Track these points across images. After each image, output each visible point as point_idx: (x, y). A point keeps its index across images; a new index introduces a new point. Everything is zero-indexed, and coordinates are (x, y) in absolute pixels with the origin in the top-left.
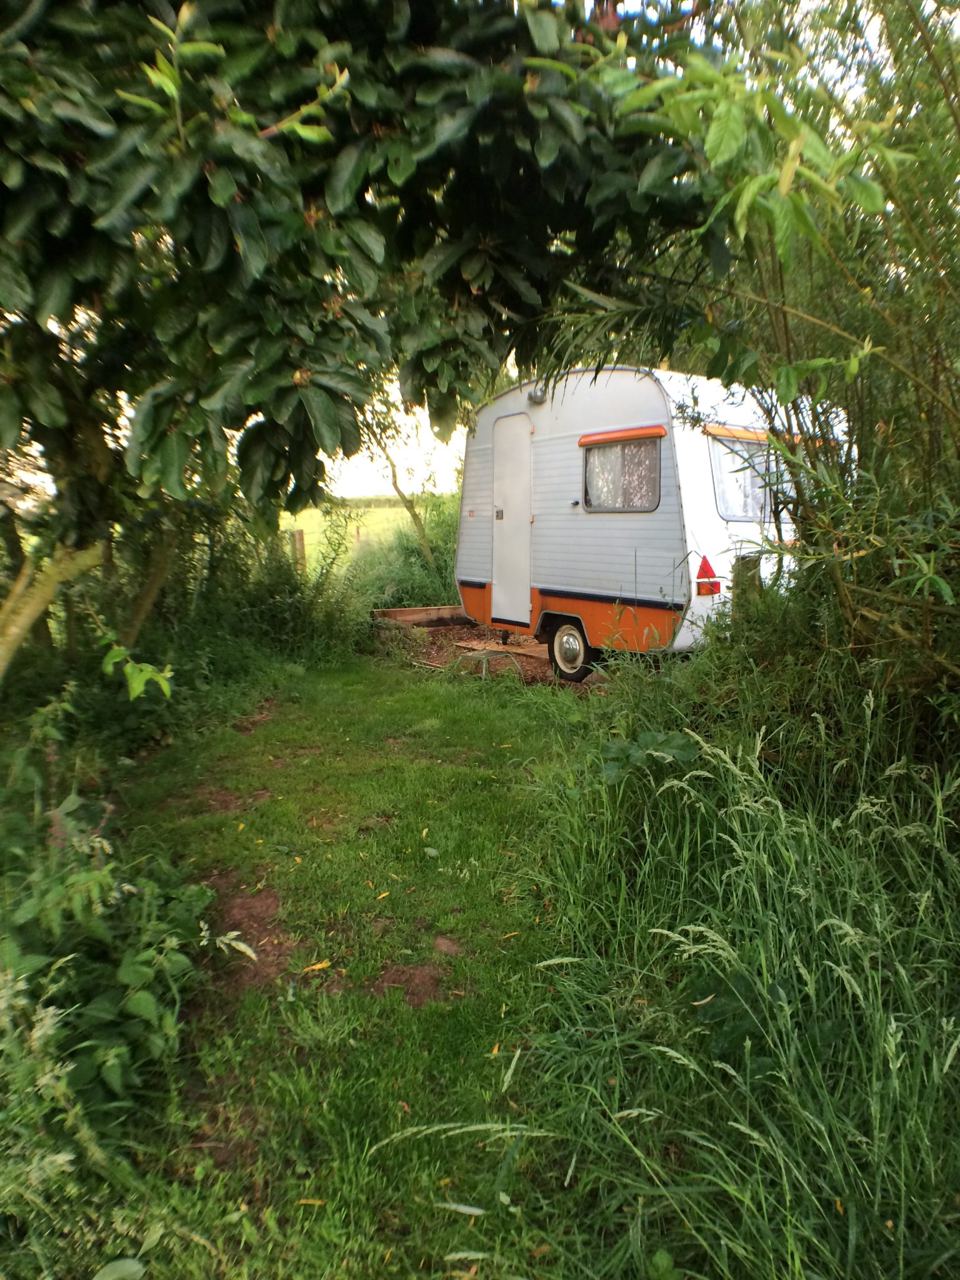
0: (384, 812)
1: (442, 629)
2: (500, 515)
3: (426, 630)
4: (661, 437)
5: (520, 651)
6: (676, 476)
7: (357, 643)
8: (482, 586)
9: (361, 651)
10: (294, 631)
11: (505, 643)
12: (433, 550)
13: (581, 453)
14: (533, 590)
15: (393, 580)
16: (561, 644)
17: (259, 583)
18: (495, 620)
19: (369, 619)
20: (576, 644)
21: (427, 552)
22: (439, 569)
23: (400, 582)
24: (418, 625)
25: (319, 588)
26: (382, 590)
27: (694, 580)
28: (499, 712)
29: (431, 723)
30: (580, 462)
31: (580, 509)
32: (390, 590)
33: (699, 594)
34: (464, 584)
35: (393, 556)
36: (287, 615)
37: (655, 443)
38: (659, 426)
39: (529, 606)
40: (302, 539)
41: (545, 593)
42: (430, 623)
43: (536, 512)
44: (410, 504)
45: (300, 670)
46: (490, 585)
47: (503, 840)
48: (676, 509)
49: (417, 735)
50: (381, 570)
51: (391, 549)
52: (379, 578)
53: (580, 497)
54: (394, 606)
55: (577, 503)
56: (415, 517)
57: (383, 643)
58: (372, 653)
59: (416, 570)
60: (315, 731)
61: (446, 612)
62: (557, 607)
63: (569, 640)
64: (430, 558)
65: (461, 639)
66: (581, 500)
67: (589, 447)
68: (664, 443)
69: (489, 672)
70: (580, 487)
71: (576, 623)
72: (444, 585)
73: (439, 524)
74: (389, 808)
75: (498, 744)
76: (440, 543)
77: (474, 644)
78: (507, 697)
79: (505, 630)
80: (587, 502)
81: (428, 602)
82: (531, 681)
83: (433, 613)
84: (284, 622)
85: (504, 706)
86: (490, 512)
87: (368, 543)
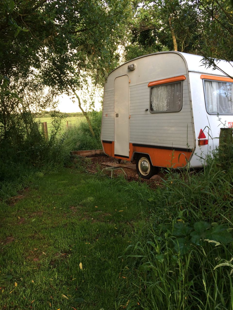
0: (64, 249)
1: (97, 158)
2: (117, 115)
3: (90, 158)
4: (183, 80)
5: (125, 166)
6: (190, 97)
7: (65, 164)
8: (111, 143)
9: (66, 167)
10: (40, 159)
11: (119, 163)
12: (94, 130)
13: (149, 90)
14: (130, 144)
15: (80, 140)
16: (141, 164)
17: (27, 141)
18: (116, 155)
19: (70, 155)
20: (147, 165)
21: (92, 130)
22: (96, 136)
23: (82, 141)
24: (88, 156)
25: (51, 143)
26: (75, 143)
27: (197, 139)
28: (118, 194)
29: (91, 199)
30: (149, 93)
31: (149, 112)
32: (78, 144)
33: (199, 145)
34: (104, 142)
35: (79, 132)
36: (38, 153)
37: (180, 83)
38: (183, 76)
39: (129, 150)
40: (46, 125)
41: (135, 145)
42: (92, 156)
43: (130, 114)
44: (85, 114)
45: (41, 174)
46: (114, 142)
47: (121, 269)
48: (190, 110)
49: (84, 205)
50: (75, 137)
51: (79, 129)
52: (74, 140)
53: (148, 107)
54: (80, 150)
55: (147, 110)
56: (87, 118)
57: (75, 164)
58: (70, 167)
59: (88, 136)
60: (41, 204)
61: (98, 152)
62: (140, 150)
63: (144, 163)
64: (93, 132)
65: (103, 161)
66: (149, 109)
67: (152, 87)
68: (184, 83)
69: (114, 175)
70: (148, 103)
71: (147, 157)
72: (98, 142)
73: (96, 120)
74: (67, 247)
75: (118, 210)
76: (96, 127)
77: (109, 164)
78: (121, 187)
79: (119, 159)
80: (152, 109)
81: (92, 148)
82: (130, 179)
83: (93, 152)
84: (37, 156)
85: (120, 191)
86: (114, 115)
87: (71, 127)
